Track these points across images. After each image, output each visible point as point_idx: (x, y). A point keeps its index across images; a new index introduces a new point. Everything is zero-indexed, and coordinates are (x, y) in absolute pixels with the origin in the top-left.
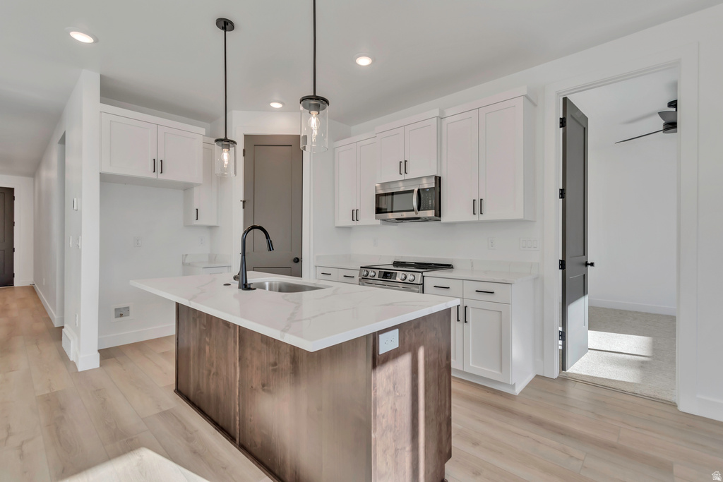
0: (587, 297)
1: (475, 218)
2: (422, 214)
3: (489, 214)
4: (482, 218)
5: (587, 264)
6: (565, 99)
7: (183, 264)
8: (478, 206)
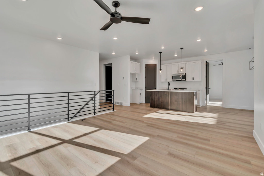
0: (209, 94)
1: (192, 81)
2: (182, 80)
3: (195, 80)
4: (194, 80)
5: (209, 88)
6: (206, 62)
7: (132, 89)
8: (193, 79)
